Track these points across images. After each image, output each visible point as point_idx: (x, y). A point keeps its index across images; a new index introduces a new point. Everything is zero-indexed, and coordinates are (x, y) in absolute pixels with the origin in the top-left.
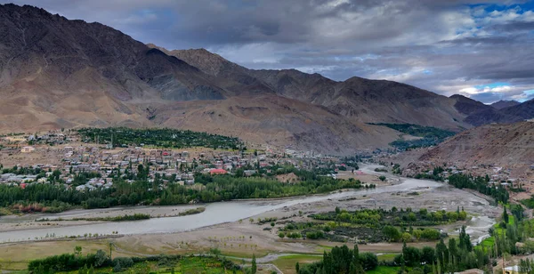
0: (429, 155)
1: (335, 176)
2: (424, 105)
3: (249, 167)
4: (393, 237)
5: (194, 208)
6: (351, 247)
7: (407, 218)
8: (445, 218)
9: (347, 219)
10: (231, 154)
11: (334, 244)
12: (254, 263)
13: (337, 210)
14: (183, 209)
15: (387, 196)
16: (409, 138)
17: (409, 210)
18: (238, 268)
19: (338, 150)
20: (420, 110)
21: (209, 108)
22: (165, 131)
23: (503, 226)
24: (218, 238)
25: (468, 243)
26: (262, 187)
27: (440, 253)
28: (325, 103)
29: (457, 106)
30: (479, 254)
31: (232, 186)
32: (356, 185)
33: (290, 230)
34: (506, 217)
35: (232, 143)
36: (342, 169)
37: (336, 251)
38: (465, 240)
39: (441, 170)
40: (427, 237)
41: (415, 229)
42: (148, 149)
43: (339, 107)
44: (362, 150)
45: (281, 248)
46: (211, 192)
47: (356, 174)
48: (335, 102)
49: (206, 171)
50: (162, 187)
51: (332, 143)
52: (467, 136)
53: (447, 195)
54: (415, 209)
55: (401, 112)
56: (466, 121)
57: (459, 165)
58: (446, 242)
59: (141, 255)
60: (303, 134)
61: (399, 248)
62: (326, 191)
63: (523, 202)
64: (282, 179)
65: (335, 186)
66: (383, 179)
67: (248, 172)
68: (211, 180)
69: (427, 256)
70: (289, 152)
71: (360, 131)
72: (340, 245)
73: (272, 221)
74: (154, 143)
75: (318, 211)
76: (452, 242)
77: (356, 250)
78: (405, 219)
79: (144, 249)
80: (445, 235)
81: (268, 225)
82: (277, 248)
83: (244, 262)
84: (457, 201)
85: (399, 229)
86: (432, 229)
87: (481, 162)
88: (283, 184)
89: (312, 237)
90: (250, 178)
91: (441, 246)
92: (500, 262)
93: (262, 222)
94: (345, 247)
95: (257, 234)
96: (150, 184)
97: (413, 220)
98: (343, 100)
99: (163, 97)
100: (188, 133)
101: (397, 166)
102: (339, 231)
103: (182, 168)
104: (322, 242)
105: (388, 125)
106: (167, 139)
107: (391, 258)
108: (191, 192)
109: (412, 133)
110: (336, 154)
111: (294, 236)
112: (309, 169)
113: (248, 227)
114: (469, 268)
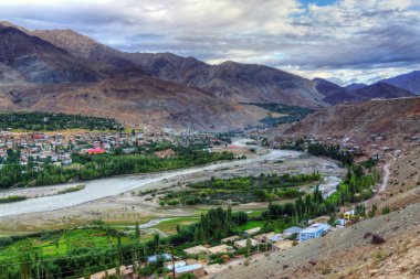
0: (293, 129)
1: (210, 151)
2: (290, 86)
3: (128, 146)
4: (261, 197)
5: (75, 186)
6: (225, 208)
7: (273, 182)
8: (304, 180)
9: (222, 186)
10: (108, 135)
11: (210, 207)
12: (137, 229)
13: (213, 179)
14: (62, 188)
15: (256, 165)
16: (276, 115)
17: (275, 175)
18: (123, 235)
19: (213, 127)
20: (286, 91)
21: (81, 91)
22: (35, 114)
23: (347, 182)
24: (101, 210)
25: (320, 197)
26: (141, 162)
27: (298, 207)
28: (200, 86)
29: (318, 88)
30: (327, 205)
31: (111, 163)
32: (229, 157)
33: (169, 199)
34: (349, 176)
35: (109, 125)
36: (217, 144)
37: (212, 213)
38: (318, 195)
39: (302, 142)
40: (289, 196)
41: (279, 190)
42: (17, 134)
43: (214, 89)
44: (235, 126)
45: (162, 215)
46: (90, 171)
47: (229, 149)
48: (210, 84)
49: (84, 151)
50: (36, 169)
51: (207, 122)
52: (324, 113)
53: (306, 162)
54: (280, 174)
55: (269, 92)
56: (324, 100)
57: (316, 136)
58: (303, 198)
59: (21, 233)
60: (180, 114)
61: (265, 206)
62: (203, 163)
63: (363, 164)
64: (161, 155)
65: (211, 159)
66: (253, 151)
67: (126, 150)
68: (89, 160)
69: (289, 210)
70: (167, 130)
71: (233, 110)
72: (215, 207)
73: (153, 192)
74: (22, 126)
75: (195, 181)
76: (308, 197)
77: (230, 210)
78: (271, 183)
79: (24, 228)
80: (303, 193)
81: (149, 196)
82: (158, 214)
83: (128, 229)
84: (313, 166)
85: (266, 191)
86: (293, 189)
87: (334, 134)
88: (162, 160)
89: (190, 203)
90: (129, 155)
91: (299, 202)
92: (342, 209)
93: (142, 194)
94: (220, 209)
95: (139, 205)
96: (24, 168)
97: (278, 182)
98: (218, 82)
99: (28, 80)
100: (61, 115)
101: (265, 139)
102: (214, 196)
103: (57, 150)
104: (200, 207)
105: (258, 105)
106: (37, 123)
107: (258, 214)
108: (69, 172)
109: (280, 111)
110: (211, 131)
111: (174, 204)
112: (186, 145)
113: (130, 199)
114: (319, 215)
